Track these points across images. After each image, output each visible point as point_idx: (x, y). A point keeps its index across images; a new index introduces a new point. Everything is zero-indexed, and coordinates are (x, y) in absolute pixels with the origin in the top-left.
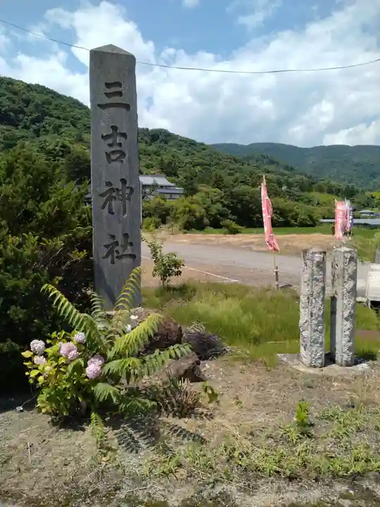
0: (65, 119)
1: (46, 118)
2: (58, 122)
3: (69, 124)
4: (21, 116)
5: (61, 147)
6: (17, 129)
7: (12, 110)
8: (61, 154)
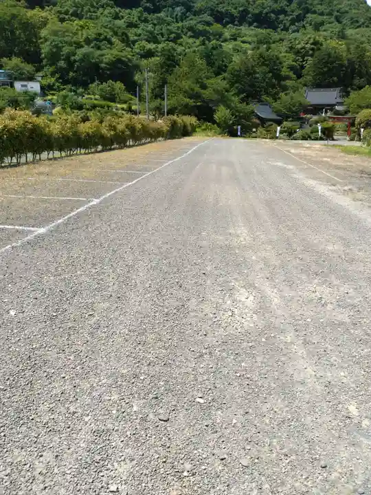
0: (330, 14)
1: (307, 15)
2: (320, 19)
3: (333, 19)
4: (282, 17)
5: (312, 44)
6: (276, 32)
7: (273, 12)
8: (311, 52)
